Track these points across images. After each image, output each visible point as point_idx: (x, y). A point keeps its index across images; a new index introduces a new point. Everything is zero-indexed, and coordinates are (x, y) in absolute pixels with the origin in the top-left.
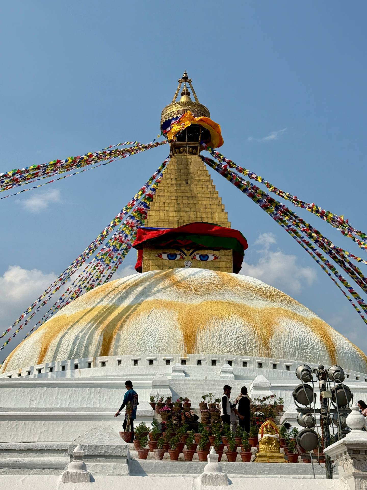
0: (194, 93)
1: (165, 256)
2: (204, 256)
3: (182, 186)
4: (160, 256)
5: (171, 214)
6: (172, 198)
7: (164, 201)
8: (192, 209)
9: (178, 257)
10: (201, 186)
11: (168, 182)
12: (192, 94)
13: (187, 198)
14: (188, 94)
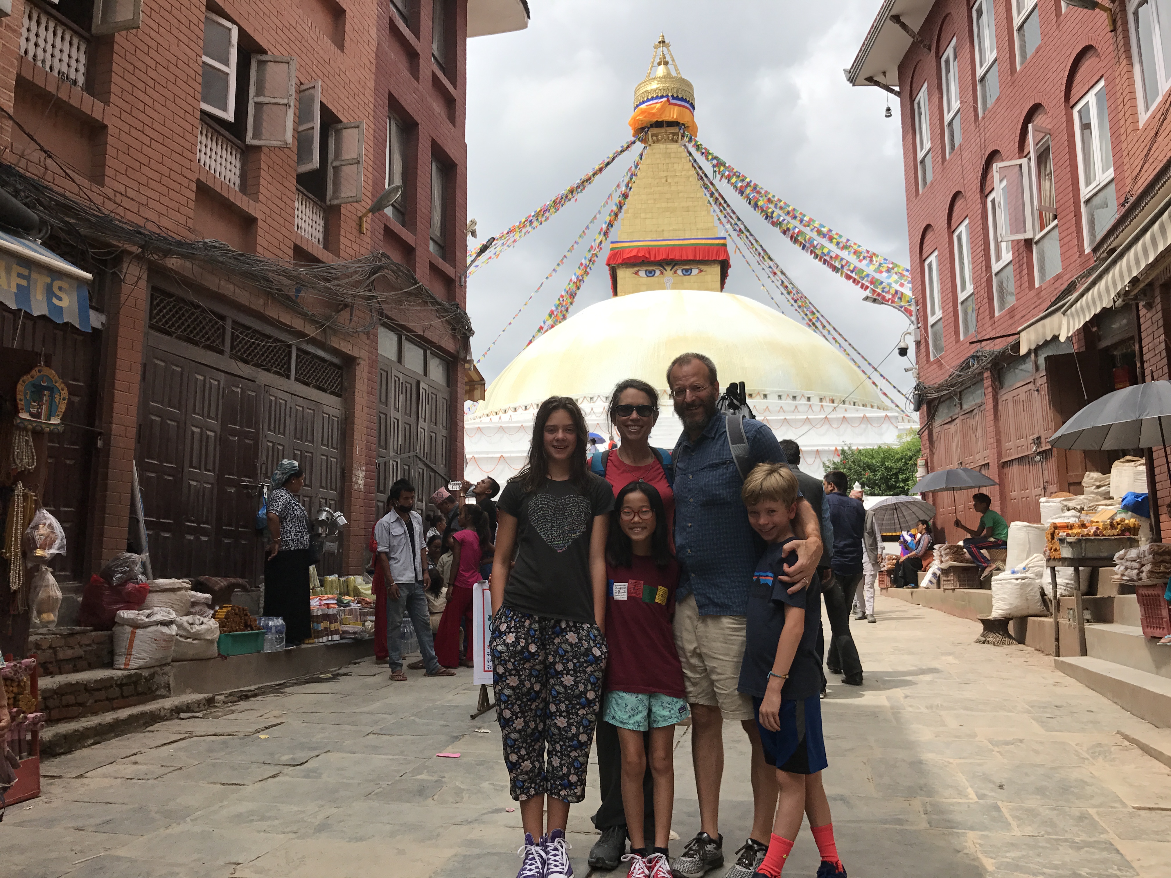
0: (673, 60)
1: (642, 273)
2: (687, 271)
4: (636, 273)
6: (650, 201)
9: (658, 273)
11: (644, 181)
12: (670, 62)
14: (666, 63)
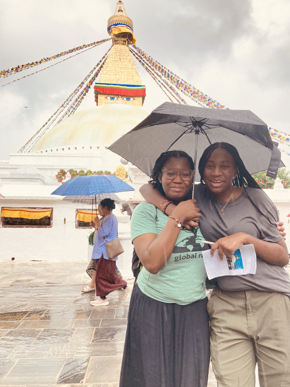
0: (125, 10)
1: (109, 98)
2: (128, 99)
3: (118, 61)
4: (106, 98)
5: (112, 76)
6: (113, 68)
7: (109, 69)
8: (123, 74)
10: (127, 62)
11: (111, 59)
12: (123, 11)
13: (120, 68)
